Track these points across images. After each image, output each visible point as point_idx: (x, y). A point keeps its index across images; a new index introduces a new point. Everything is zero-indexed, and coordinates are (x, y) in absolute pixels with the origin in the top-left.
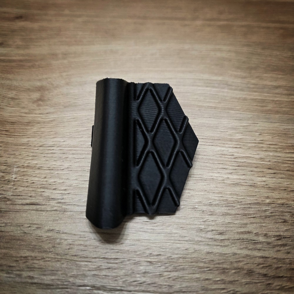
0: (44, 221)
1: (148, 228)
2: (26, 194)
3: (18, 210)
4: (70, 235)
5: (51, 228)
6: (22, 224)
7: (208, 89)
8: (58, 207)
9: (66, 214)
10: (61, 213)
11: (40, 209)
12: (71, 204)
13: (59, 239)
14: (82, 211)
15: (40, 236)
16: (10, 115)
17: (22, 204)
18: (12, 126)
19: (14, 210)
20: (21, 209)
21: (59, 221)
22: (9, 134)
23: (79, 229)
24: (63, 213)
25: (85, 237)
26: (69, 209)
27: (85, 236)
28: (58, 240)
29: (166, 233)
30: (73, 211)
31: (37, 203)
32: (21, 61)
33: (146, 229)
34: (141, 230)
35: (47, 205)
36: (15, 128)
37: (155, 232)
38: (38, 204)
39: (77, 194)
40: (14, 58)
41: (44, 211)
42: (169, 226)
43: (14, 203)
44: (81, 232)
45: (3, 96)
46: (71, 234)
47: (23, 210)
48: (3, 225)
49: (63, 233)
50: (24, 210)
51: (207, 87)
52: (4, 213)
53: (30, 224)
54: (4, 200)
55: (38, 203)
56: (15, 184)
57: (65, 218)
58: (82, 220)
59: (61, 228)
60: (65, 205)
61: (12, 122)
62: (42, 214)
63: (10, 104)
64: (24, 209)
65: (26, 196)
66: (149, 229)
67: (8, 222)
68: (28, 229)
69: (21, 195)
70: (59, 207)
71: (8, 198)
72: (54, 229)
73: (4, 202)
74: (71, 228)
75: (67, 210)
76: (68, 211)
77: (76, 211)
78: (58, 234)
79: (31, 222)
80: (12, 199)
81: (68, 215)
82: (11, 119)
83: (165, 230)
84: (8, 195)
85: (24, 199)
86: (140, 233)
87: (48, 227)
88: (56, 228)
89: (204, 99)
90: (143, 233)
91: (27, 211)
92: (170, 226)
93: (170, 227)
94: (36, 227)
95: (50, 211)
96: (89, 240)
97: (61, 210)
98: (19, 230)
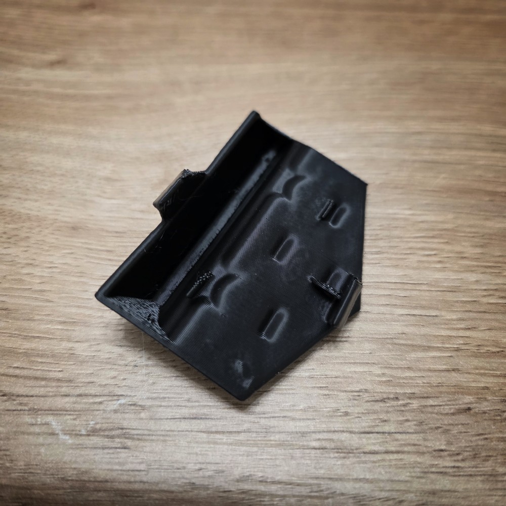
0: (228, 456)
1: (447, 464)
2: (178, 394)
3: (167, 431)
4: (290, 486)
5: (245, 470)
6: (183, 463)
7: (498, 155)
8: (251, 422)
9: (272, 438)
10: (261, 437)
11: (214, 429)
12: (276, 415)
13: (267, 497)
14: (303, 430)
15: (226, 490)
16: (110, 217)
17: (174, 419)
18: (119, 239)
19: (159, 433)
20: (173, 429)
21: (262, 455)
22: (116, 258)
23: (304, 471)
24: (265, 437)
25: (322, 491)
26: (274, 427)
27: (322, 489)
28: (266, 499)
29: (484, 475)
30: (285, 432)
31: (204, 414)
32: (109, 97)
33: (443, 467)
34: (434, 470)
35: (226, 418)
36: (125, 244)
37: (462, 473)
38: (208, 417)
39: (285, 392)
40: (96, 92)
41: (223, 432)
42: (487, 458)
43: (157, 417)
44: (311, 478)
45: (89, 175)
46: (290, 484)
47: (179, 431)
48: (142, 467)
49: (273, 483)
50: (182, 431)
51: (494, 151)
52: (139, 439)
53: (200, 463)
54: (133, 410)
55: (208, 415)
56: (149, 373)
57: (270, 447)
58: (308, 451)
59: (266, 470)
60: (265, 418)
61: (117, 232)
62: (220, 439)
63: (105, 192)
64: (180, 429)
65: (179, 398)
66: (449, 467)
67: (152, 459)
68: (197, 475)
69: (168, 398)
70: (254, 422)
71: (140, 404)
72: (252, 473)
73: (135, 413)
74: (288, 471)
75: (272, 430)
76: (274, 432)
77: (290, 430)
78: (264, 484)
79: (200, 459)
80: (151, 407)
81: (276, 441)
82: (113, 224)
83: (480, 467)
84: (140, 397)
85: (175, 406)
86: (433, 476)
87: (239, 469)
88: (256, 470)
89: (495, 177)
90: (439, 477)
91: (187, 432)
92: (489, 458)
93: (490, 462)
94: (214, 470)
95: (235, 432)
96: (331, 495)
97: (260, 430)
98: (179, 478)
